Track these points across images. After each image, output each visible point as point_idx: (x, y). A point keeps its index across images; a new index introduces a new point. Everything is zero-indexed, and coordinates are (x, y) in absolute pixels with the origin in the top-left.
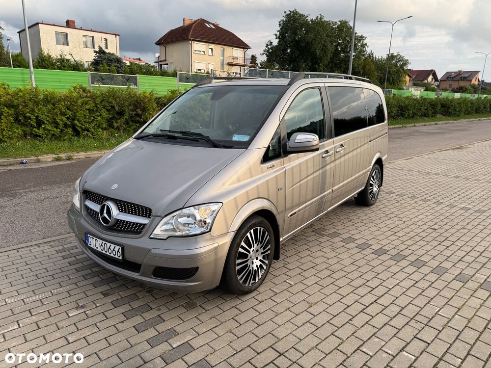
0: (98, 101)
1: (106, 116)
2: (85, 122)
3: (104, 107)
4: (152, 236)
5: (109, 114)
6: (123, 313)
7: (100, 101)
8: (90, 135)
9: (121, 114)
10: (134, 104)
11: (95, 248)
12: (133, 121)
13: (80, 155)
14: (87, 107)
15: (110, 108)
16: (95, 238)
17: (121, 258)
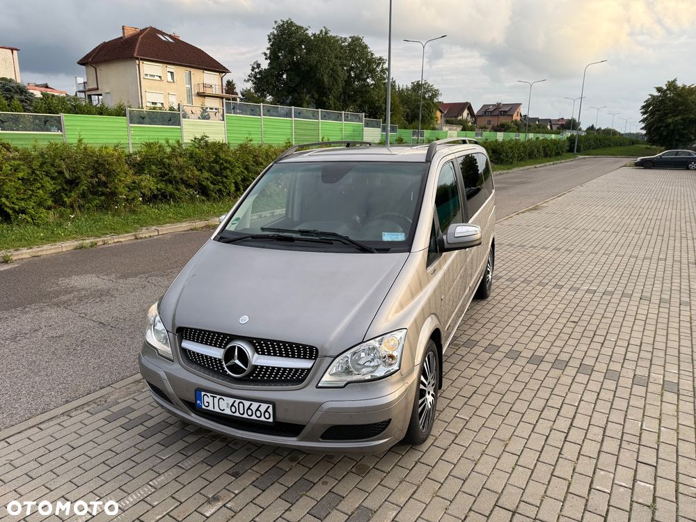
0: (36, 164)
1: (51, 188)
2: (17, 199)
3: (47, 174)
4: (319, 385)
5: (54, 184)
6: (280, 497)
7: (39, 164)
8: (29, 219)
9: (73, 183)
10: (93, 166)
11: (217, 410)
12: (93, 193)
13: (22, 254)
14: (20, 175)
15: (56, 174)
16: (218, 397)
17: (271, 420)
